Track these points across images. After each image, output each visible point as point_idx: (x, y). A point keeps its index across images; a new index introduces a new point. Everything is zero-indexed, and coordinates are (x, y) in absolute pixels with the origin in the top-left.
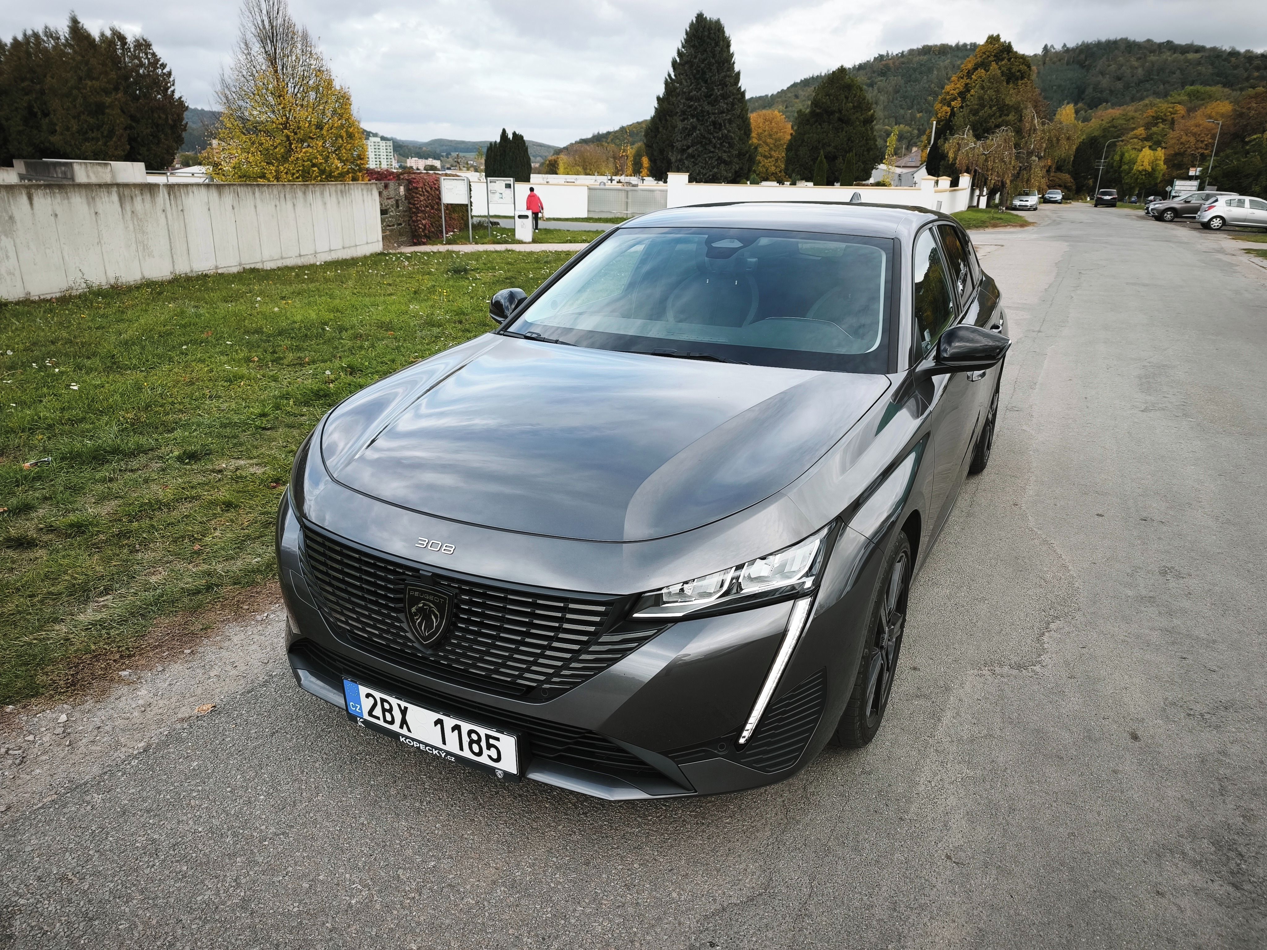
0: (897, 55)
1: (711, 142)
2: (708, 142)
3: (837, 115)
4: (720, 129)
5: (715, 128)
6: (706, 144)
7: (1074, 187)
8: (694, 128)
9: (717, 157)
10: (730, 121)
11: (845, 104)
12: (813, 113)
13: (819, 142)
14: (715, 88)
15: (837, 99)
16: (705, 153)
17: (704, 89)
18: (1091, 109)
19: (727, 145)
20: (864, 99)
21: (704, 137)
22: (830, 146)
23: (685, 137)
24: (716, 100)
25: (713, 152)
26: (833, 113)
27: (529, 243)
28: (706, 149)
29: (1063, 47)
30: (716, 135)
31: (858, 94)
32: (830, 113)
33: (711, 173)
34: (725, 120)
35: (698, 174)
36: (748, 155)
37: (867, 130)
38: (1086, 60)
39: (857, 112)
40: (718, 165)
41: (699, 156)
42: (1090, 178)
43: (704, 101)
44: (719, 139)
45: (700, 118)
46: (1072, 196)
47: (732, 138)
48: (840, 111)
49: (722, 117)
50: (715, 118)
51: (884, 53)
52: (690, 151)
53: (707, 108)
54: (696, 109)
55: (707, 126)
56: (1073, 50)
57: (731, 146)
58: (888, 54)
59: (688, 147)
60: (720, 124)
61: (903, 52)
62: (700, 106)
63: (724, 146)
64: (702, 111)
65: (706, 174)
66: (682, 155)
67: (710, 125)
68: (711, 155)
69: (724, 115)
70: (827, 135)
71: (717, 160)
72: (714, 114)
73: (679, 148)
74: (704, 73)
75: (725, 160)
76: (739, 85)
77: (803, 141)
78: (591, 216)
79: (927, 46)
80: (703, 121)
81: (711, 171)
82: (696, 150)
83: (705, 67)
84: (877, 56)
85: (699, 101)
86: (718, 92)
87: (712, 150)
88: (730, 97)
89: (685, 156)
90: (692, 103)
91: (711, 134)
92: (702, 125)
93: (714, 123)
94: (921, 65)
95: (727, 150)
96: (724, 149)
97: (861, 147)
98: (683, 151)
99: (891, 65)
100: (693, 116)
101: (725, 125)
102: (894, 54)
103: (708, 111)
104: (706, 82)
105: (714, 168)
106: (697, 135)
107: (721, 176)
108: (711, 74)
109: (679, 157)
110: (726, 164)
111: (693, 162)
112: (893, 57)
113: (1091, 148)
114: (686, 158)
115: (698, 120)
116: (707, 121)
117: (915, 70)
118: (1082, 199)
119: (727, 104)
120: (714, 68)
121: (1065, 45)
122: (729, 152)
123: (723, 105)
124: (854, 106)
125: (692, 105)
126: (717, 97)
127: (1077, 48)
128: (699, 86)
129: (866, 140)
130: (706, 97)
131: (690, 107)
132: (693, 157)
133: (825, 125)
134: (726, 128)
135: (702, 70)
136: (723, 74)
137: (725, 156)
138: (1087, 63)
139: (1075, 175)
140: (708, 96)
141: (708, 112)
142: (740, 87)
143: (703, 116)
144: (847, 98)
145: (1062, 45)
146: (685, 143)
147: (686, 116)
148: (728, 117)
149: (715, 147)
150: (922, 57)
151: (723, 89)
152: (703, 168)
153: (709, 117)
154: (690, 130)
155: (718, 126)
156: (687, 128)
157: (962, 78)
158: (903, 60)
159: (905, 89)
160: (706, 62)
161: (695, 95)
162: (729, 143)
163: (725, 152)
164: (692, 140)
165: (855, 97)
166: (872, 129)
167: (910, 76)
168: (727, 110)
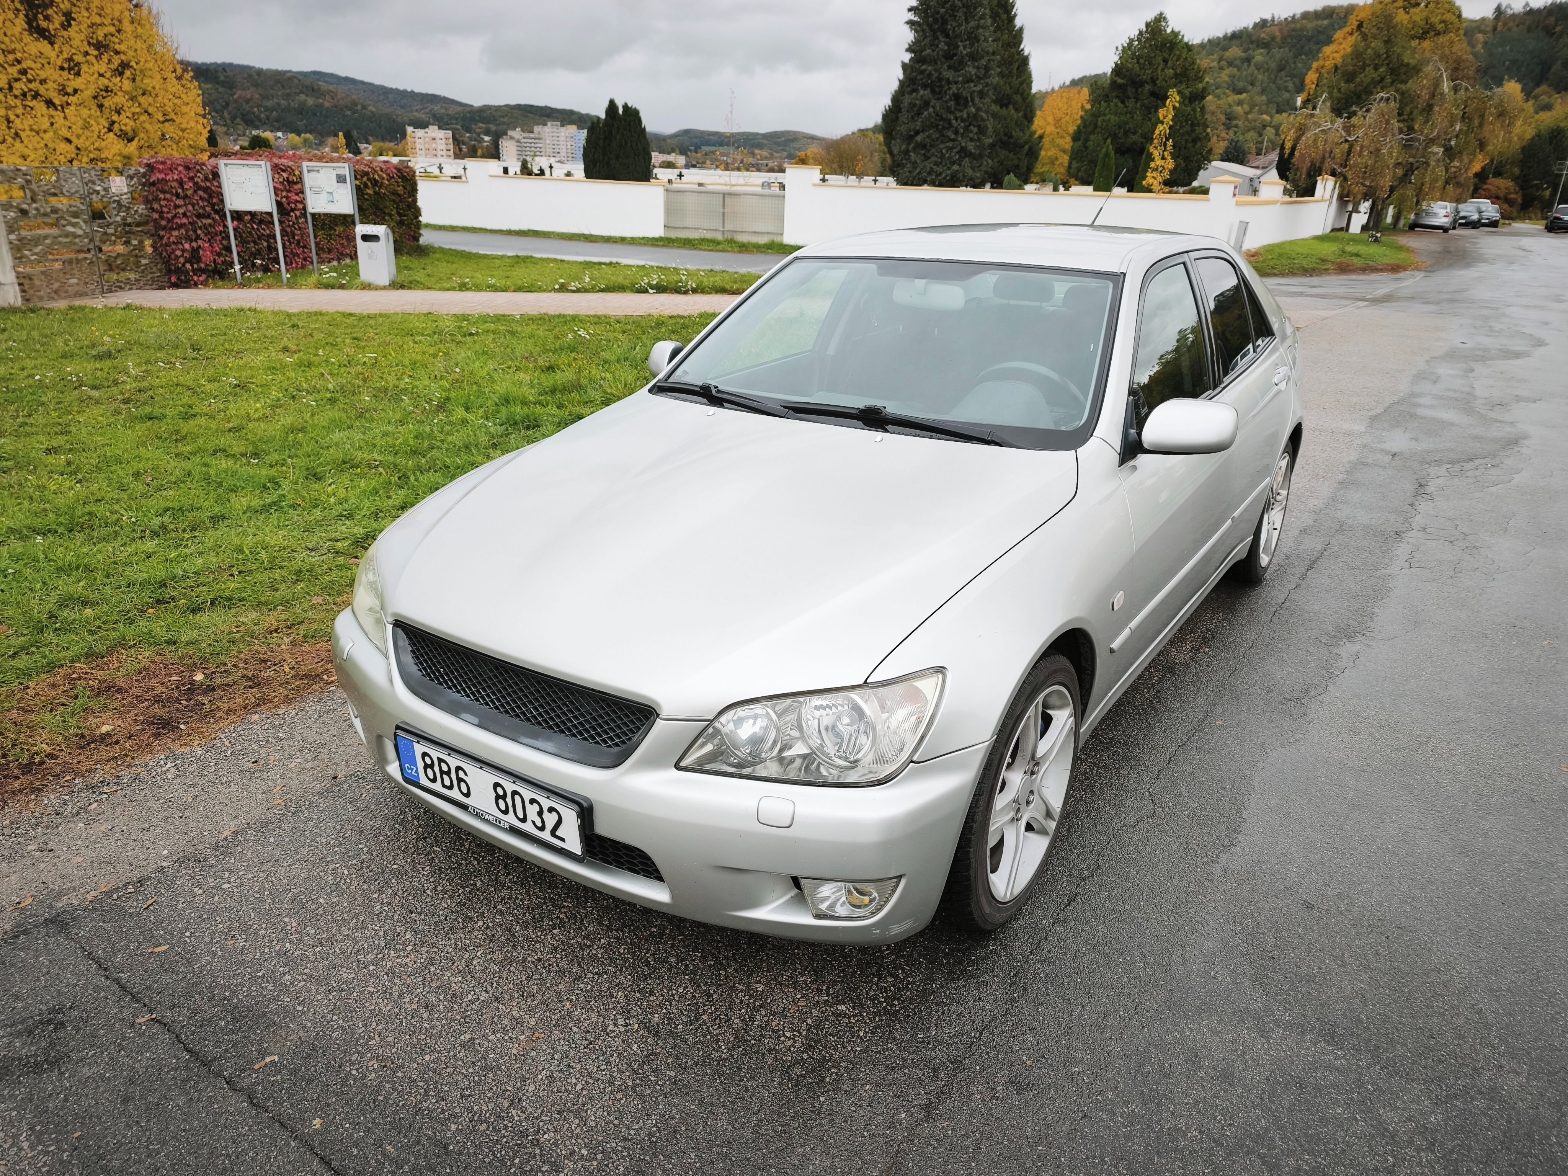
0: (1286, 19)
1: (951, 125)
2: (946, 125)
3: (1148, 87)
4: (966, 106)
5: (958, 104)
6: (944, 128)
7: (1520, 200)
8: (926, 104)
9: (958, 149)
10: (982, 94)
11: (1163, 70)
12: (1113, 83)
13: (1120, 127)
14: (960, 44)
15: (1150, 64)
16: (942, 142)
17: (942, 46)
18: (1559, 93)
19: (975, 130)
20: (1193, 63)
21: (942, 119)
22: (1135, 133)
23: (913, 118)
24: (961, 64)
25: (953, 140)
26: (1142, 84)
27: (384, 288)
28: (943, 136)
29: (1524, 7)
30: (958, 114)
31: (1184, 56)
32: (1137, 84)
33: (949, 172)
34: (974, 91)
35: (929, 173)
36: (1027, 147)
37: (1194, 110)
38: (1556, 25)
39: (1181, 82)
40: (961, 158)
41: (932, 146)
42: (1547, 188)
43: (943, 64)
44: (963, 120)
45: (937, 90)
46: (1515, 214)
47: (983, 120)
48: (1153, 81)
49: (969, 88)
50: (958, 89)
51: (1268, 17)
52: (919, 138)
53: (949, 74)
54: (930, 75)
55: (946, 102)
56: (1539, 11)
57: (982, 131)
58: (1273, 18)
59: (917, 133)
60: (966, 98)
61: (1294, 15)
62: (936, 70)
63: (971, 132)
64: (940, 79)
65: (941, 174)
66: (909, 144)
67: (951, 100)
68: (950, 144)
69: (972, 85)
70: (1132, 118)
71: (958, 152)
72: (956, 83)
73: (904, 133)
74: (945, 22)
75: (971, 153)
76: (1022, 47)
77: (1096, 126)
78: (673, 235)
79: (1329, 7)
80: (940, 93)
81: (949, 169)
82: (928, 137)
83: (946, 12)
84: (1258, 20)
85: (936, 63)
86: (963, 50)
87: (953, 136)
88: (982, 58)
89: (912, 145)
90: (924, 67)
91: (952, 113)
92: (938, 99)
93: (957, 97)
94: (1319, 32)
95: (976, 137)
96: (971, 135)
97: (1183, 135)
98: (910, 138)
99: (1278, 34)
100: (925, 86)
101: (972, 100)
102: (1283, 18)
103: (948, 79)
104: (947, 36)
105: (953, 163)
106: (929, 114)
107: (964, 176)
108: (954, 24)
109: (904, 147)
110: (974, 159)
111: (924, 155)
112: (1280, 23)
113: (1551, 143)
114: (914, 148)
115: (933, 92)
116: (946, 93)
117: (1309, 39)
118: (1530, 219)
119: (978, 68)
120: (960, 14)
121: (1527, 4)
122: (979, 140)
123: (971, 70)
124: (1175, 74)
125: (925, 70)
126: (963, 57)
127: (1545, 7)
128: (936, 42)
129: (1192, 125)
130: (944, 57)
131: (922, 72)
132: (924, 147)
133: (1131, 103)
134: (974, 104)
135: (942, 17)
136: (973, 24)
137: (971, 147)
138: (1558, 29)
139: (1523, 182)
140: (948, 56)
141: (949, 82)
142: (1022, 50)
143: (941, 86)
144: (1165, 61)
145: (1523, 4)
146: (912, 126)
147: (915, 87)
148: (978, 89)
149: (956, 132)
150: (1320, 22)
151: (972, 45)
152: (936, 164)
153: (950, 89)
154: (920, 108)
155: (962, 102)
156: (915, 105)
157: (1351, 34)
158: (1293, 26)
159: (1293, 66)
160: (948, 5)
161: (929, 55)
162: (979, 127)
163: (971, 140)
164: (922, 122)
165: (1178, 60)
166: (1203, 109)
167: (1302, 47)
168: (977, 76)
